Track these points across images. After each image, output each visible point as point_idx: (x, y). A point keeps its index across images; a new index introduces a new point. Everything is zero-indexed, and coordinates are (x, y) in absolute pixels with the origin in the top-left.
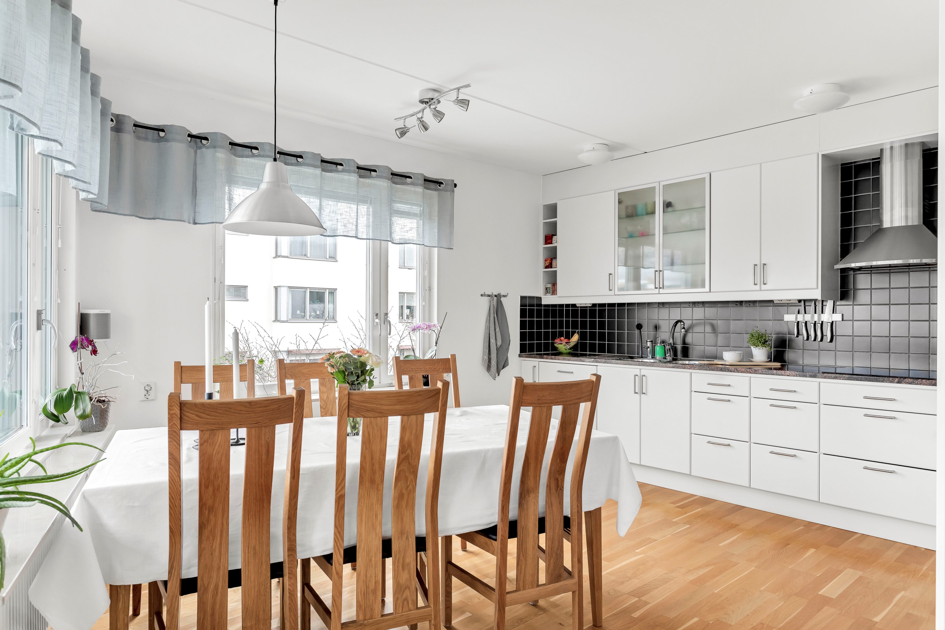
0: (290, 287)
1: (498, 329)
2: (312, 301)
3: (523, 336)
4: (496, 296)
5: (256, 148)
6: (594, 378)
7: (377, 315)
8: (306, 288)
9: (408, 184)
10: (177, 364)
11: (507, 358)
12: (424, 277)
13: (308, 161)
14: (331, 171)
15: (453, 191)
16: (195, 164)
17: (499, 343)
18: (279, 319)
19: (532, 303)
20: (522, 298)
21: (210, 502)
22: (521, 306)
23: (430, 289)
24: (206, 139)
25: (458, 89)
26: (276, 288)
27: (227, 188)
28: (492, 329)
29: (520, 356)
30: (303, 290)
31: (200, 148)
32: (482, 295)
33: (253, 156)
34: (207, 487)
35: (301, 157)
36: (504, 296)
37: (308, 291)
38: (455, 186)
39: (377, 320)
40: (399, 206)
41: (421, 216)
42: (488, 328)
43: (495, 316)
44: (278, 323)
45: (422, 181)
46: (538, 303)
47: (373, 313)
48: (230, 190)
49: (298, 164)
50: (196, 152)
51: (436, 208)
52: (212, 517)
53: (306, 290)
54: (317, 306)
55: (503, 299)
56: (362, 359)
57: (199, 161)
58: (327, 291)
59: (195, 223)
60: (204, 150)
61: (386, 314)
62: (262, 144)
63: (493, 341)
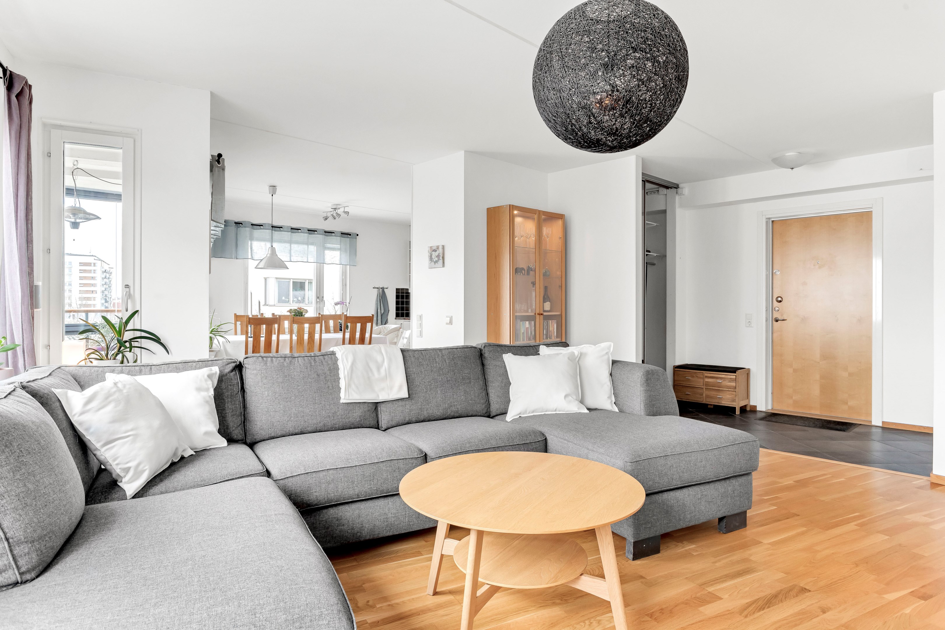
0: (277, 278)
1: (382, 305)
2: (295, 288)
3: (397, 309)
4: (382, 288)
5: (262, 226)
6: (371, 315)
7: (318, 297)
8: (290, 279)
9: (333, 236)
10: (235, 314)
11: (387, 319)
12: (343, 279)
13: (285, 229)
14: (296, 233)
15: (356, 238)
16: (237, 234)
17: (382, 312)
18: (267, 304)
19: (402, 291)
20: (397, 289)
21: (255, 345)
22: (396, 293)
23: (346, 285)
24: (242, 224)
25: (345, 207)
26: (266, 279)
27: (249, 242)
28: (379, 304)
29: (395, 319)
30: (287, 280)
31: (239, 227)
32: (373, 288)
33: (261, 229)
34: (255, 341)
35: (282, 228)
36: (386, 288)
37: (292, 281)
38: (358, 235)
39: (318, 300)
40: (329, 245)
41: (340, 249)
42: (377, 304)
43: (381, 298)
44: (267, 307)
45: (340, 234)
46: (407, 292)
47: (317, 296)
48: (251, 244)
49: (281, 231)
50: (237, 229)
51: (348, 246)
52: (256, 349)
53: (289, 280)
54: (299, 293)
55: (385, 290)
56: (301, 311)
57: (238, 233)
58: (307, 281)
59: (237, 259)
60: (241, 228)
61: (323, 297)
62: (265, 224)
63: (379, 311)
